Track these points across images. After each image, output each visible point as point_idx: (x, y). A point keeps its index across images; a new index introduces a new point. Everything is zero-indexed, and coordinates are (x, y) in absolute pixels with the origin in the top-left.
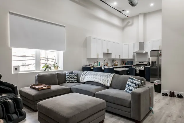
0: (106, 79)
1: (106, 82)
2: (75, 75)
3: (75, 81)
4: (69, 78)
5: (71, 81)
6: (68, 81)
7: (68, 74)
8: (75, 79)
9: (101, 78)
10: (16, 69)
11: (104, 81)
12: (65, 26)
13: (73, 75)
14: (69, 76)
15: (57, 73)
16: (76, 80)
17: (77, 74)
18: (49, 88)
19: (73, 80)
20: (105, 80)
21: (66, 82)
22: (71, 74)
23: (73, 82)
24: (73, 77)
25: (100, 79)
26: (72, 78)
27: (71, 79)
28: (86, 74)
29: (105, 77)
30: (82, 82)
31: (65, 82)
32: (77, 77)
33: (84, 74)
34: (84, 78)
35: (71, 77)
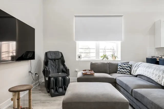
0: (161, 74)
1: (160, 79)
2: (127, 66)
3: (126, 72)
4: (121, 69)
5: (122, 72)
6: (119, 72)
7: (121, 64)
8: (127, 70)
9: (155, 72)
10: (79, 57)
11: (157, 77)
12: (123, 15)
13: (125, 66)
14: (121, 66)
15: (109, 63)
16: (128, 72)
17: (131, 66)
18: (93, 75)
19: (125, 71)
20: (159, 76)
21: (118, 72)
22: (123, 65)
23: (124, 74)
24: (126, 67)
25: (153, 74)
26: (124, 69)
27: (122, 70)
28: (139, 66)
29: (160, 71)
30: (134, 75)
31: (116, 72)
32: (130, 68)
33: (137, 66)
34: (136, 71)
35: (122, 68)
